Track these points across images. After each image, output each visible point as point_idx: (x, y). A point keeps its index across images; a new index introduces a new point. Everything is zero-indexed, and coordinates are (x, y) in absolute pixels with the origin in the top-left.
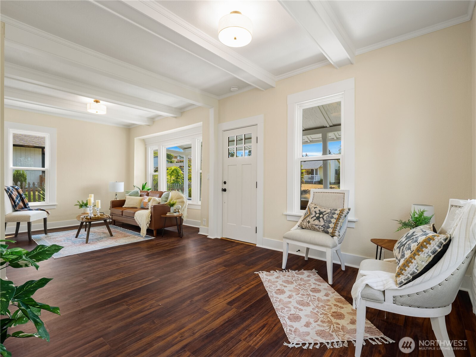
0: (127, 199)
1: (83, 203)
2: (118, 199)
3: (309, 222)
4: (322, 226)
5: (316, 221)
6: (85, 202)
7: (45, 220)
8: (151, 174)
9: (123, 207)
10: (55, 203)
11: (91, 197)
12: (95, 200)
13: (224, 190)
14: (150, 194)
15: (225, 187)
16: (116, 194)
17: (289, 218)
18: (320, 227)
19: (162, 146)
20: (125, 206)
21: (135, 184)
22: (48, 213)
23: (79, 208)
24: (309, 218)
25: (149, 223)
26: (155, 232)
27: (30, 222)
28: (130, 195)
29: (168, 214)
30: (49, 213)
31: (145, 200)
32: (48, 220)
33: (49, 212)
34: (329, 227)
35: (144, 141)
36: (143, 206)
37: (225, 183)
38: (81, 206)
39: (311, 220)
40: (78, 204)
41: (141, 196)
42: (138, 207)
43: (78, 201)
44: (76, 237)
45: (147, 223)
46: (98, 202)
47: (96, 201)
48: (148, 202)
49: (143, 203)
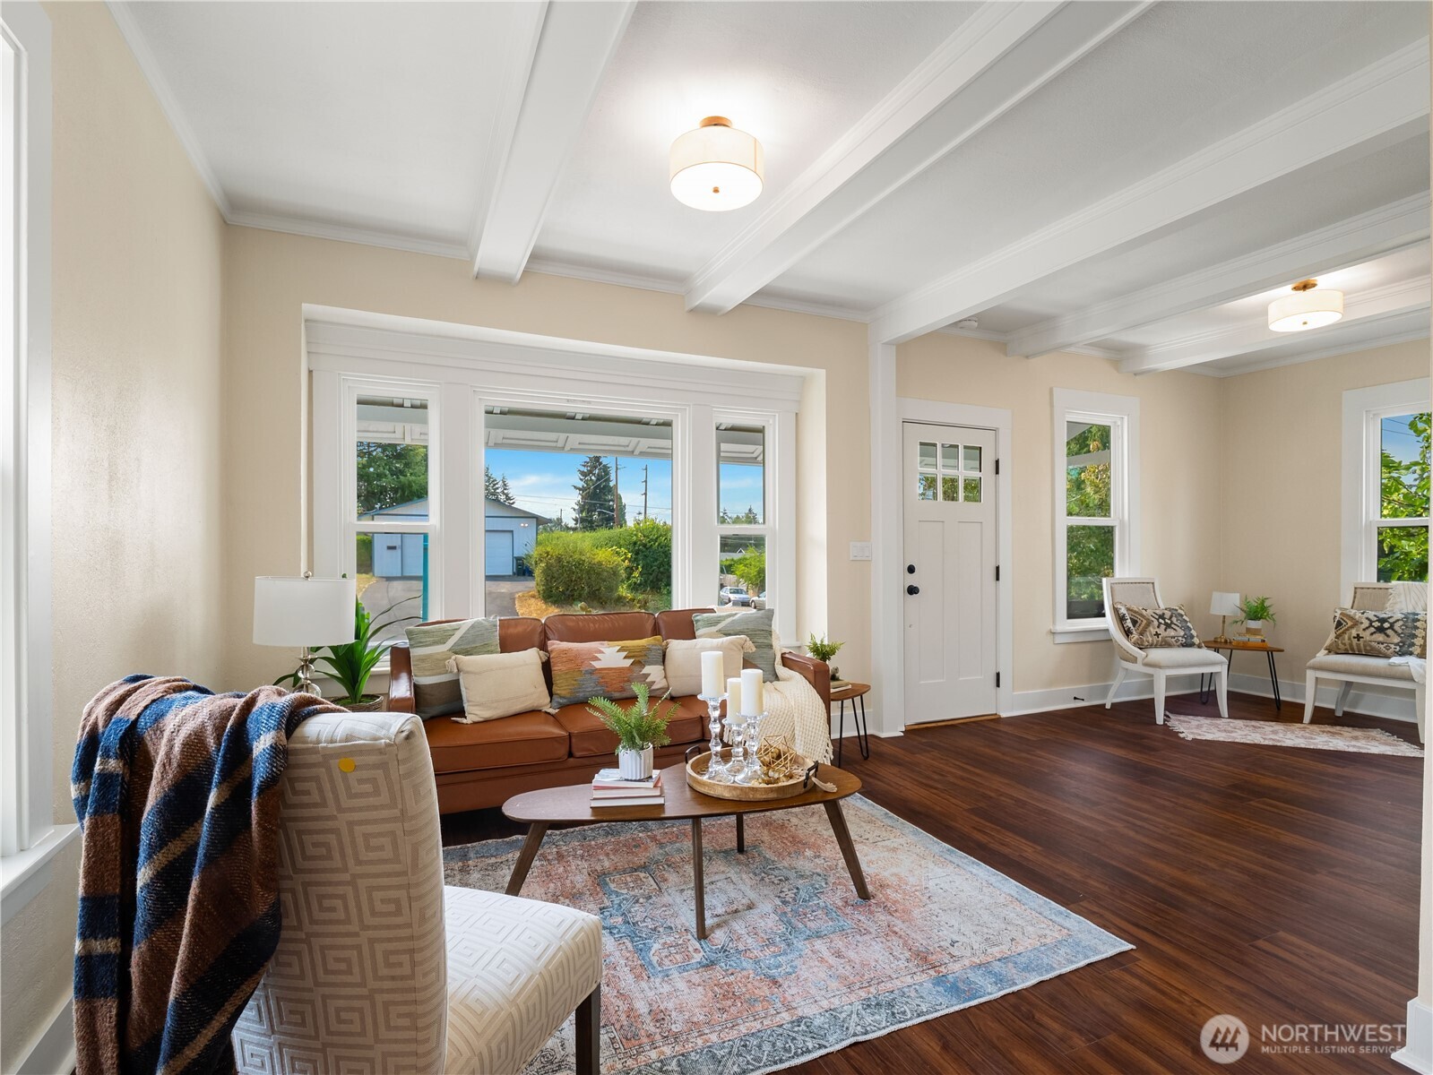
3: (1157, 635)
4: (1183, 637)
5: (1168, 630)
8: (347, 527)
13: (912, 590)
15: (912, 580)
17: (1059, 639)
18: (1180, 638)
24: (1154, 628)
31: (597, 659)
34: (1192, 637)
35: (308, 333)
37: (911, 569)
39: (1161, 630)
48: (636, 668)
49: (594, 677)
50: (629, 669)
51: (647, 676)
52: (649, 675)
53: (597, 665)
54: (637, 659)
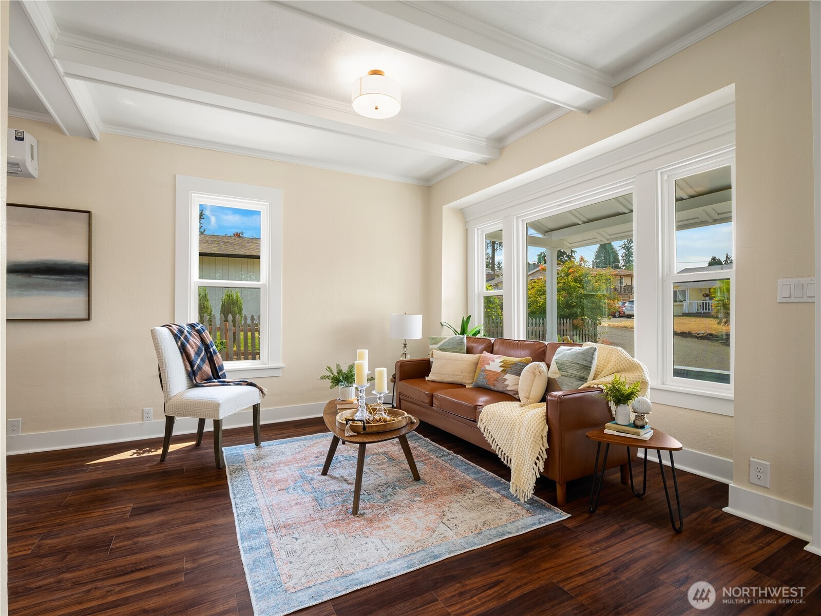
0: (436, 359)
1: (340, 371)
2: (409, 358)
6: (345, 370)
7: (256, 408)
8: (479, 294)
9: (427, 378)
10: (280, 364)
11: (361, 358)
12: (372, 368)
14: (496, 348)
16: (405, 345)
19: (515, 217)
20: (430, 377)
21: (443, 320)
22: (261, 390)
23: (332, 387)
25: (545, 456)
26: (560, 492)
27: (219, 420)
28: (441, 349)
29: (610, 430)
30: (265, 392)
31: (489, 364)
32: (262, 409)
33: (265, 390)
35: (463, 214)
36: (482, 382)
38: (336, 381)
40: (329, 374)
41: (469, 351)
42: (468, 382)
43: (329, 368)
44: (325, 473)
45: (538, 459)
46: (381, 373)
47: (377, 369)
48: (502, 374)
49: (484, 374)
50: (499, 374)
51: (505, 380)
52: (507, 380)
53: (487, 367)
54: (505, 369)
